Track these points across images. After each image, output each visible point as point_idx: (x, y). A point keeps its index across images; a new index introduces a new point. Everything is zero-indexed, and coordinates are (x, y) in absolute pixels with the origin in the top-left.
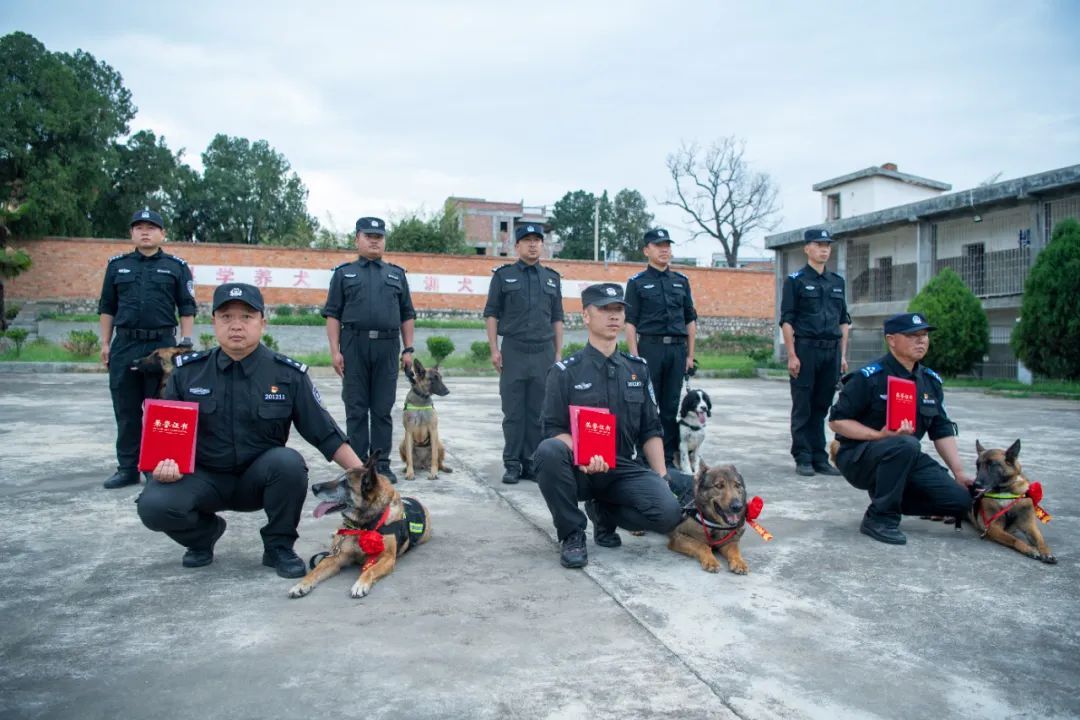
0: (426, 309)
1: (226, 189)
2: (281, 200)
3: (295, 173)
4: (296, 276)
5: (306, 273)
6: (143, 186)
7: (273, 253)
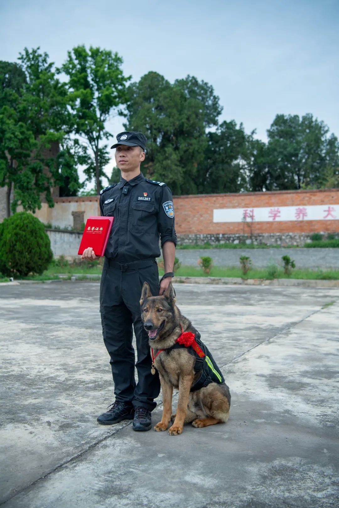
1: (281, 153)
2: (323, 155)
3: (333, 134)
4: (325, 211)
5: (333, 208)
6: (226, 157)
7: (308, 195)
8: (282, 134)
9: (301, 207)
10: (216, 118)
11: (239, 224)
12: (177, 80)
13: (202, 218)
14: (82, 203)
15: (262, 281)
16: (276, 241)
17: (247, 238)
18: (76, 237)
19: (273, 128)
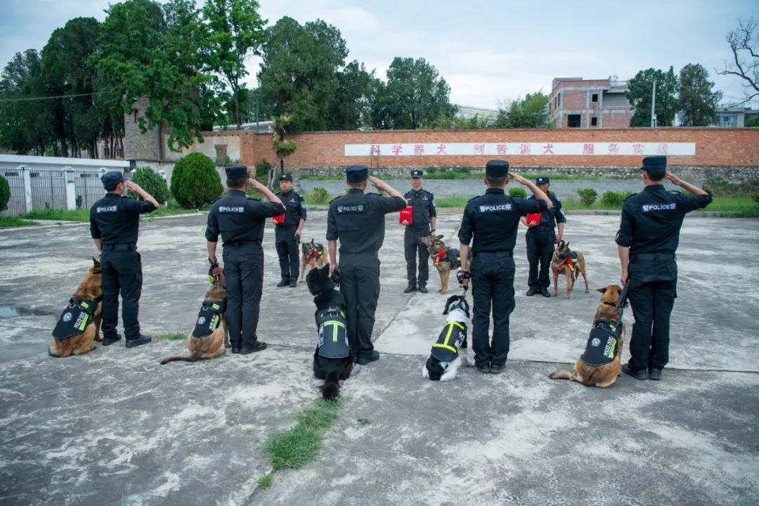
0: (521, 166)
1: (399, 93)
2: (434, 96)
3: (442, 77)
4: (438, 148)
5: (444, 145)
6: (352, 96)
7: (425, 133)
8: (398, 75)
9: (419, 144)
10: (343, 60)
11: (367, 157)
12: (307, 23)
13: (334, 152)
14: (225, 137)
16: (399, 173)
17: (374, 169)
19: (391, 69)
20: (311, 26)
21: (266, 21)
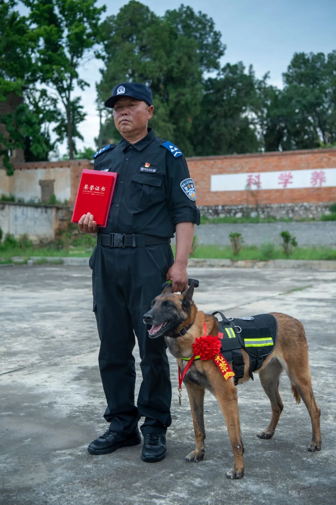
1: (299, 102)
6: (229, 110)
7: (327, 155)
8: (300, 78)
9: (318, 171)
10: (218, 60)
11: (242, 192)
14: (52, 170)
15: (255, 263)
16: (287, 213)
17: (252, 210)
18: (42, 212)
19: (291, 71)
20: (172, 15)
21: (104, 9)
